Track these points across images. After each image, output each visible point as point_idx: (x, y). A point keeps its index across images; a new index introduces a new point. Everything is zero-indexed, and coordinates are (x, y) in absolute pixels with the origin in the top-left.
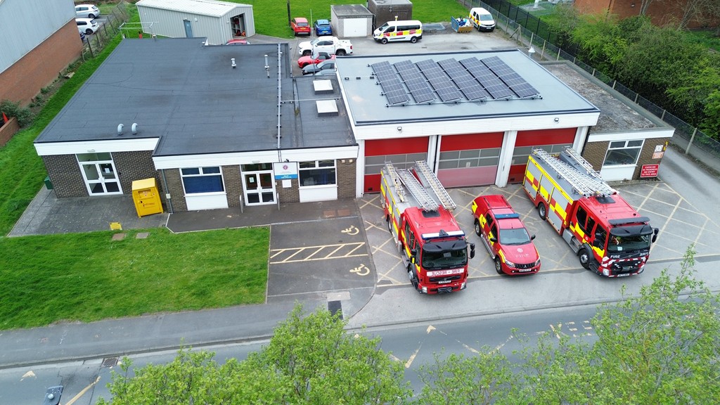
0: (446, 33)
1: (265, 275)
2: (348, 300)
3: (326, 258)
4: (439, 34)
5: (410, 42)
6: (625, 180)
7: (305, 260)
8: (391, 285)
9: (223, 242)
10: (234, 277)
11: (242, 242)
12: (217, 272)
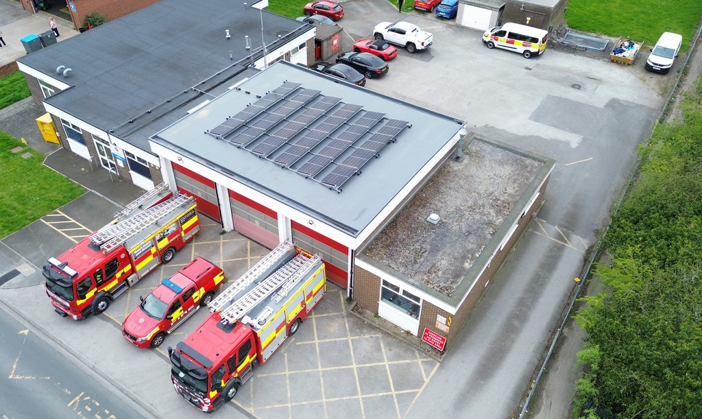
0: (594, 57)
1: (25, 225)
3: (70, 238)
4: (584, 56)
5: (523, 55)
6: (408, 333)
7: (59, 231)
9: (48, 187)
10: (10, 216)
11: (55, 193)
12: (9, 206)
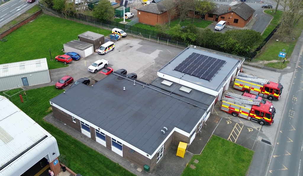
2: (263, 138)
3: (240, 132)
5: (112, 50)
7: (238, 136)
8: (260, 128)
